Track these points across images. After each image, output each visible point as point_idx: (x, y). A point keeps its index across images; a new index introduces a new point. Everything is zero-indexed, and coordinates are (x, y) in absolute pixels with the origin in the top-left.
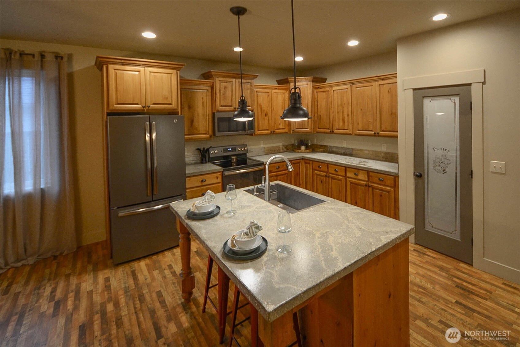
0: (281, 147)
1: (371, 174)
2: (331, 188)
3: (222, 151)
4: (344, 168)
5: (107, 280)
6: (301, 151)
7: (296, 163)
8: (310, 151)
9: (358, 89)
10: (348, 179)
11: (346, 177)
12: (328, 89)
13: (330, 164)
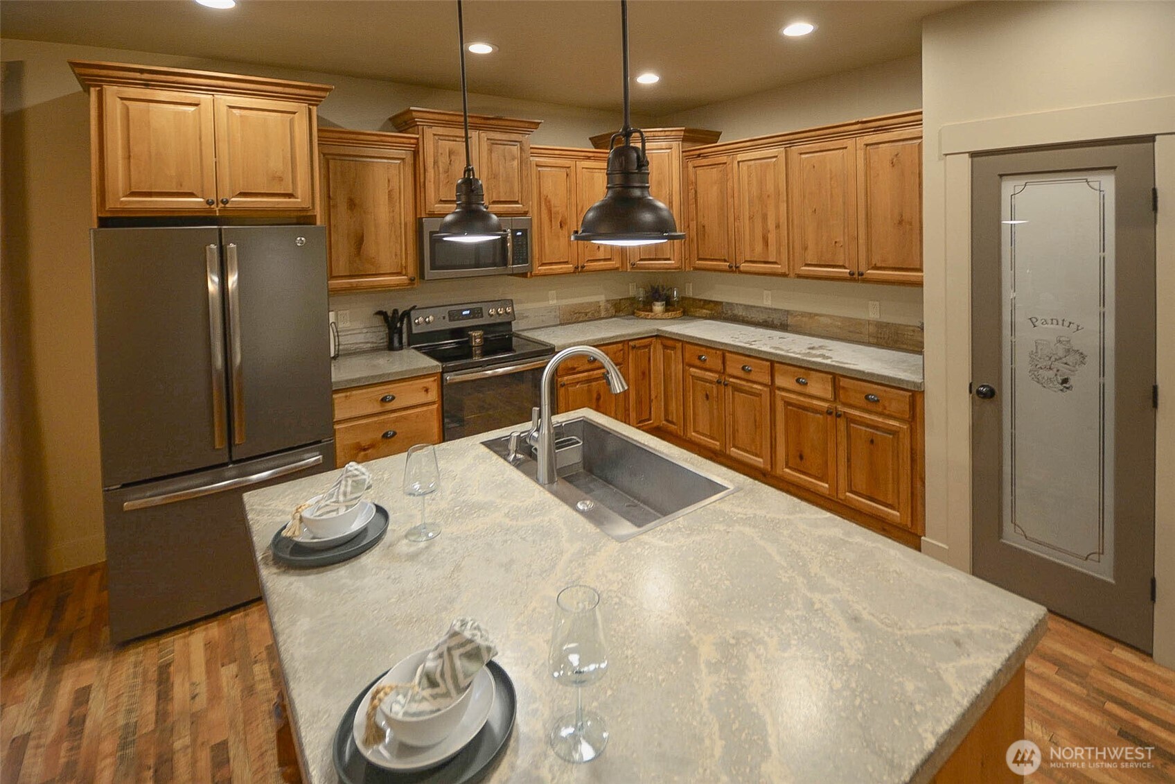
0: (602, 304)
1: (843, 382)
2: (733, 415)
3: (444, 318)
4: (768, 363)
5: (82, 697)
6: (653, 314)
7: (639, 348)
8: (677, 316)
9: (806, 158)
10: (777, 392)
11: (772, 387)
12: (723, 159)
13: (731, 352)
